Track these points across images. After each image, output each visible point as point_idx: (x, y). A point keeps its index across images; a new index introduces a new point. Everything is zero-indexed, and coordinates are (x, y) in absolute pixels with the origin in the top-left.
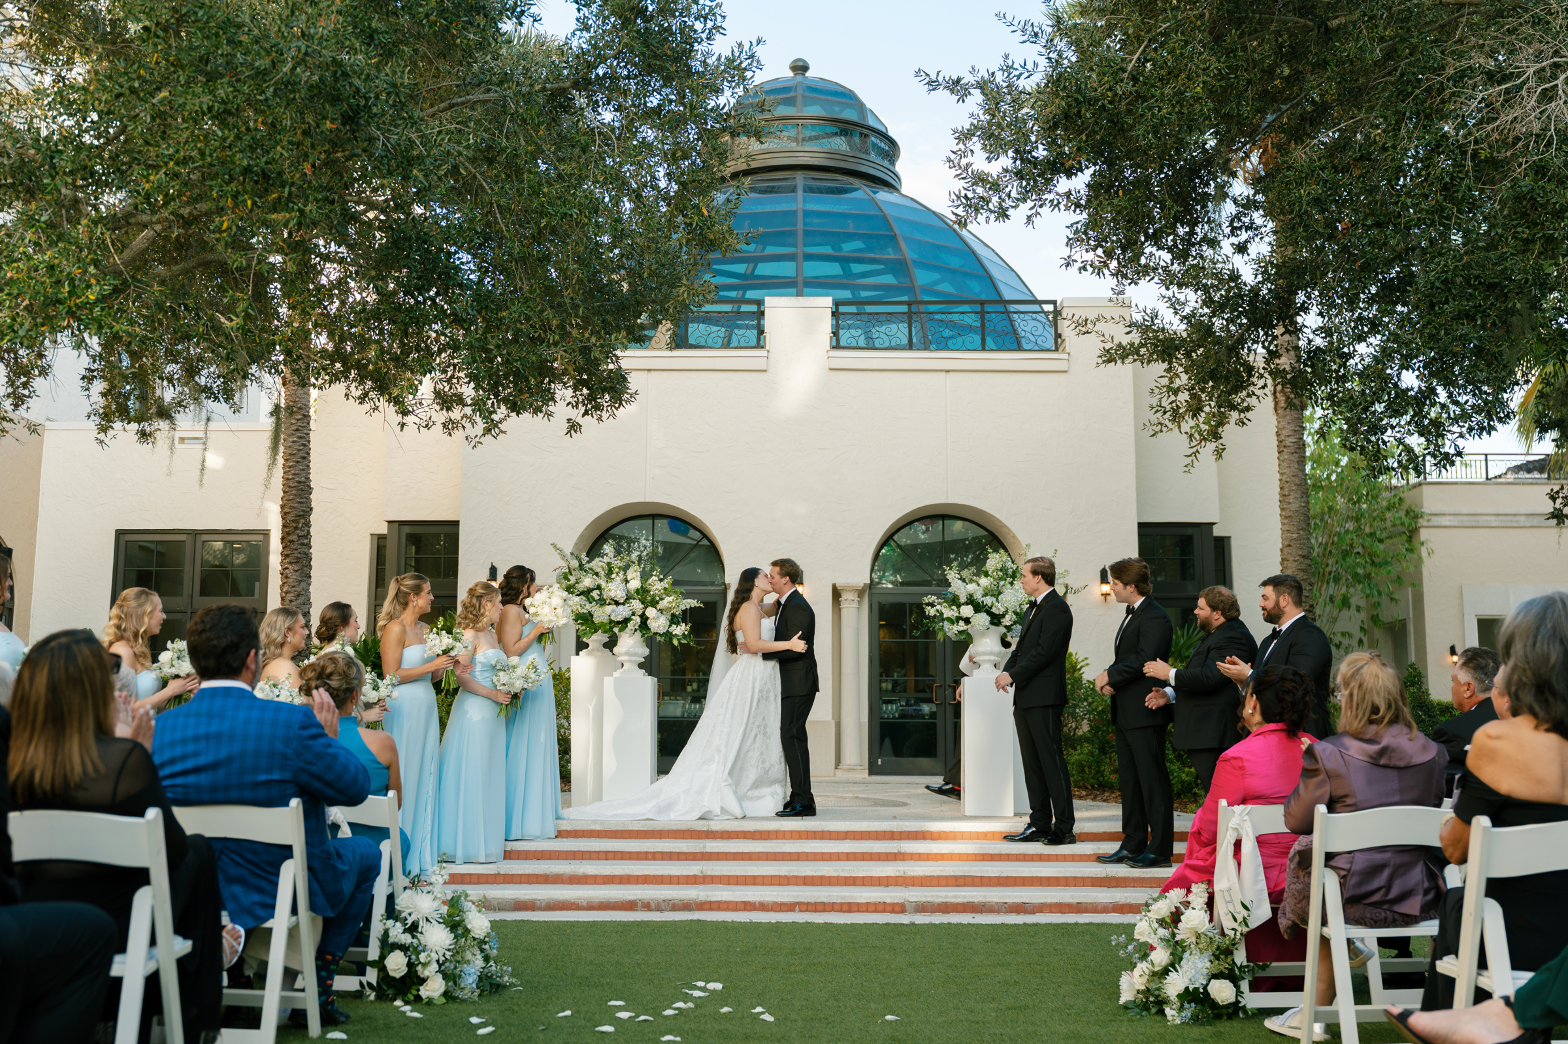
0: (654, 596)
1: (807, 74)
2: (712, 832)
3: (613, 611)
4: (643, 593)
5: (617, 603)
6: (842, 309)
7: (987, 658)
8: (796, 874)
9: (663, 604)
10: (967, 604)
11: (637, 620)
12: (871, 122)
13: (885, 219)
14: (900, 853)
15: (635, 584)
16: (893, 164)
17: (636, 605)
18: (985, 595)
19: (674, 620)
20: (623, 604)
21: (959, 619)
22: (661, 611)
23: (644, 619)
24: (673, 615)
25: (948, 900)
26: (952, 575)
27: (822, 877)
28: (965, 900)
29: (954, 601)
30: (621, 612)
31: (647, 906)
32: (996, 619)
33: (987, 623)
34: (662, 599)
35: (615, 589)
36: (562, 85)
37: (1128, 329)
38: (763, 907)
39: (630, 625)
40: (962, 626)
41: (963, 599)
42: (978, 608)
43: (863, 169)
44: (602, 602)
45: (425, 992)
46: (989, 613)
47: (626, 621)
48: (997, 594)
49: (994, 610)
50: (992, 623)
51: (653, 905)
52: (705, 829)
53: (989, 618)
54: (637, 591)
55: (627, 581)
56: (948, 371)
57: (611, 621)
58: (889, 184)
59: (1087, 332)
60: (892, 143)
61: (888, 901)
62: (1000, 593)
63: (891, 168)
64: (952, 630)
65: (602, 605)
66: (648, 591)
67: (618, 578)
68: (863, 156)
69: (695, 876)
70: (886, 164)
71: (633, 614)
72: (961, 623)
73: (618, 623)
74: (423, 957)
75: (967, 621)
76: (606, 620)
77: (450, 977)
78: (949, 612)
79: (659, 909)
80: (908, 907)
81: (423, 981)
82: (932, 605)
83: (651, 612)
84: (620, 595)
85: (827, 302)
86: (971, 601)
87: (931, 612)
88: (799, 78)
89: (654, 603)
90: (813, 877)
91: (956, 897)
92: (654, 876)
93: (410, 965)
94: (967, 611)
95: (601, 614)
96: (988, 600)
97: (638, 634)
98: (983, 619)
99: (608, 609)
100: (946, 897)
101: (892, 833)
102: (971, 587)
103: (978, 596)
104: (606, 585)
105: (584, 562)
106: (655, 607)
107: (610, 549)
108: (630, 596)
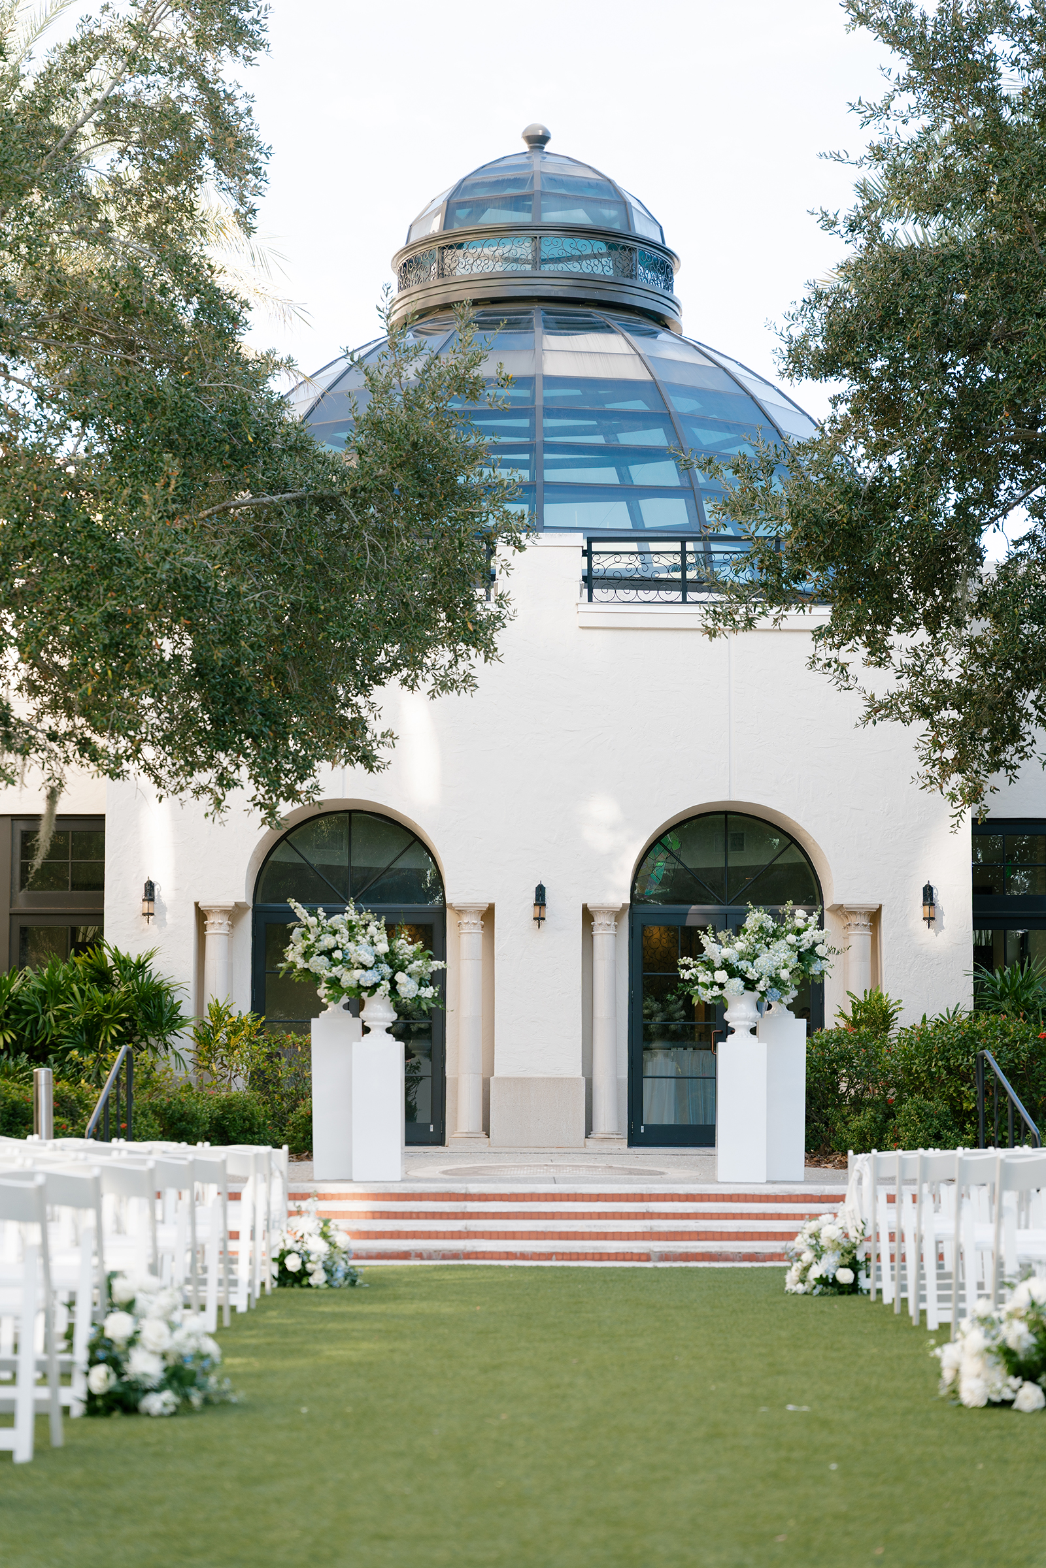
0: (403, 961)
1: (548, 147)
2: (470, 1195)
3: (362, 976)
4: (393, 960)
5: (365, 967)
6: (596, 547)
7: (742, 1023)
8: (552, 1230)
9: (413, 967)
10: (721, 968)
11: (386, 985)
12: (642, 228)
14: (648, 1213)
15: (383, 948)
16: (669, 287)
17: (386, 970)
18: (741, 959)
19: (421, 983)
20: (371, 968)
21: (713, 984)
22: (410, 975)
23: (393, 983)
24: (421, 979)
25: (689, 1250)
26: (706, 940)
27: (575, 1233)
28: (704, 1250)
29: (710, 966)
30: (369, 978)
32: (750, 985)
33: (741, 988)
34: (411, 962)
35: (362, 952)
38: (523, 1256)
39: (380, 991)
40: (716, 991)
41: (717, 964)
42: (733, 972)
44: (346, 963)
45: (312, 1280)
46: (744, 978)
47: (376, 986)
48: (753, 957)
49: (748, 976)
50: (746, 988)
52: (463, 1191)
53: (743, 983)
54: (386, 955)
55: (373, 944)
57: (359, 986)
61: (635, 1251)
62: (757, 956)
63: (667, 293)
64: (706, 995)
65: (349, 969)
66: (397, 955)
67: (363, 940)
68: (627, 281)
69: (460, 1232)
70: (660, 287)
71: (383, 979)
72: (716, 988)
73: (367, 988)
74: (313, 1258)
75: (721, 986)
76: (354, 985)
77: (329, 1272)
78: (704, 978)
80: (653, 1257)
81: (310, 1275)
82: (687, 967)
83: (400, 977)
84: (369, 960)
85: (578, 539)
86: (727, 966)
87: (686, 975)
88: (536, 158)
89: (402, 968)
90: (567, 1232)
91: (696, 1247)
92: (422, 1232)
93: (303, 1263)
94: (721, 976)
95: (349, 978)
96: (743, 965)
97: (388, 999)
98: (738, 983)
99: (358, 973)
100: (687, 1247)
101: (642, 1195)
102: (726, 952)
103: (733, 960)
104: (351, 946)
105: (321, 918)
106: (404, 972)
107: (351, 908)
108: (378, 960)
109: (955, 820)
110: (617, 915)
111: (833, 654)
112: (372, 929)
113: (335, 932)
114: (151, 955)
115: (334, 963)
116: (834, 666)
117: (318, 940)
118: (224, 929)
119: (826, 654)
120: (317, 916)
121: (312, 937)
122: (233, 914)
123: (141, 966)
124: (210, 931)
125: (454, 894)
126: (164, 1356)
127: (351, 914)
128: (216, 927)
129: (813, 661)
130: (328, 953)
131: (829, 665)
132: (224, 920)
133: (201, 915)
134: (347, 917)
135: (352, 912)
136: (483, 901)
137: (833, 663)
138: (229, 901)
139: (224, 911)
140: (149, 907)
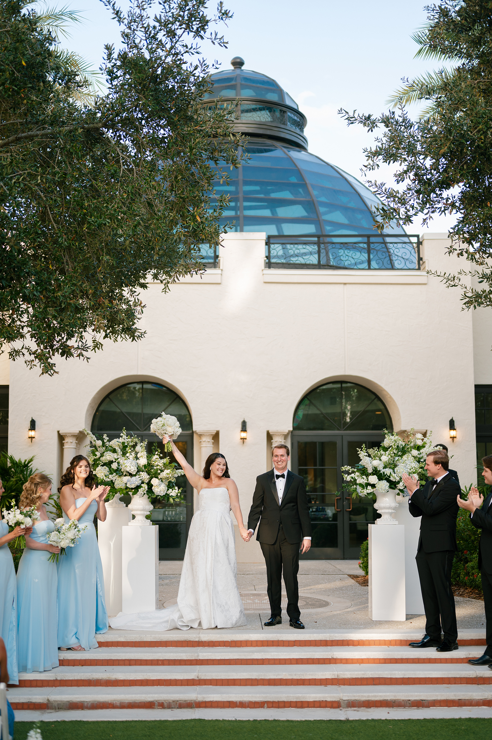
0: (156, 470)
1: (243, 68)
2: (202, 642)
3: (128, 481)
4: (149, 468)
5: (131, 475)
6: (272, 240)
7: (387, 511)
8: (263, 678)
9: (163, 475)
10: (374, 474)
11: (145, 486)
12: (288, 102)
13: (298, 173)
14: (333, 659)
15: (143, 461)
16: (302, 131)
17: (145, 476)
18: (385, 467)
19: (170, 486)
20: (135, 475)
21: (368, 484)
22: (161, 480)
23: (150, 486)
24: (170, 482)
25: (370, 699)
26: (362, 454)
27: (281, 680)
28: (382, 699)
29: (364, 472)
30: (133, 482)
31: (162, 705)
32: (393, 485)
33: (387, 488)
34: (162, 471)
35: (129, 464)
36: (96, 125)
37: (481, 279)
38: (242, 705)
39: (141, 491)
40: (370, 490)
41: (370, 471)
42: (381, 477)
43: (283, 135)
44: (118, 472)
46: (388, 480)
47: (138, 488)
48: (393, 465)
49: (392, 479)
50: (390, 487)
51: (165, 704)
52: (197, 640)
53: (388, 484)
54: (145, 466)
55: (137, 458)
56: (345, 284)
57: (127, 488)
58: (300, 146)
59: (454, 286)
60: (302, 116)
61: (329, 699)
62: (396, 466)
63: (301, 134)
64: (364, 492)
65: (120, 476)
66: (153, 466)
67: (131, 456)
68: (283, 126)
69: (193, 680)
70: (298, 131)
71: (143, 483)
72: (369, 487)
73: (132, 489)
75: (373, 486)
76: (123, 487)
78: (361, 480)
79: (170, 707)
80: (342, 704)
82: (349, 474)
83: (155, 481)
84: (133, 470)
85: (263, 236)
86: (376, 472)
87: (348, 478)
88: (238, 71)
89: (156, 475)
90: (275, 680)
91: (375, 696)
92: (165, 680)
94: (373, 479)
95: (120, 482)
96: (388, 471)
97: (146, 496)
98: (384, 485)
99: (125, 479)
100: (368, 696)
101: (326, 641)
102: (376, 463)
103: (380, 468)
104: (122, 460)
105: (105, 441)
106: (157, 478)
107: (124, 434)
108: (140, 470)
110: (285, 436)
112: (138, 448)
113: (114, 451)
114: (31, 460)
115: (111, 472)
116: (465, 255)
117: (102, 455)
118: (74, 445)
120: (102, 440)
121: (98, 454)
122: (79, 436)
123: (26, 466)
124: (66, 446)
125: (197, 426)
127: (124, 438)
128: (70, 444)
129: (451, 250)
130: (109, 464)
131: (461, 254)
132: (74, 441)
133: (61, 438)
134: (121, 440)
135: (124, 437)
136: (213, 429)
137: (464, 253)
138: (76, 430)
139: (74, 436)
140: (32, 433)
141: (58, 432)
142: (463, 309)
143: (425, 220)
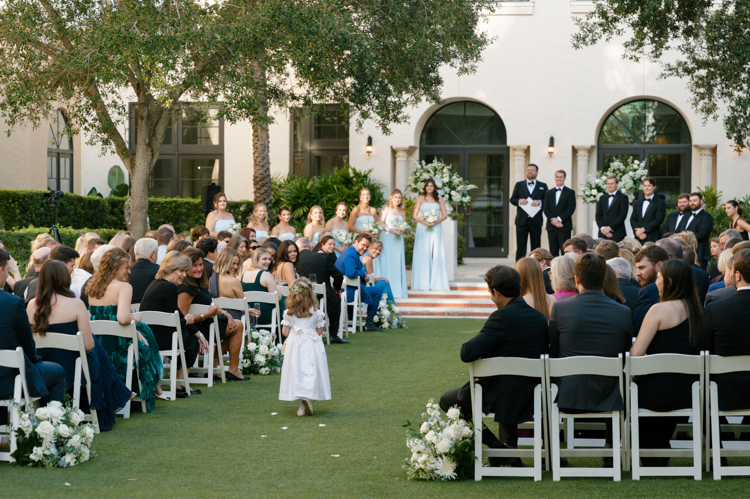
0: (455, 185)
2: (477, 288)
4: (450, 184)
9: (459, 188)
10: (595, 188)
11: (447, 196)
15: (446, 180)
17: (447, 189)
19: (464, 195)
20: (441, 189)
21: (591, 195)
22: (458, 192)
23: (450, 196)
24: (463, 193)
29: (590, 187)
31: (449, 314)
34: (458, 186)
41: (594, 186)
42: (600, 190)
45: (383, 326)
51: (451, 314)
52: (474, 287)
54: (447, 183)
55: (442, 177)
64: (588, 200)
66: (452, 183)
67: (439, 176)
69: (468, 304)
71: (446, 193)
72: (592, 197)
74: (383, 317)
75: (594, 196)
77: (390, 322)
78: (587, 193)
79: (453, 315)
81: (382, 323)
83: (453, 193)
86: (597, 187)
89: (454, 189)
93: (380, 319)
94: (594, 192)
103: (600, 185)
105: (423, 165)
106: (455, 190)
107: (435, 161)
108: (444, 185)
109: (704, 120)
110: (590, 151)
111: (634, 53)
112: (445, 170)
113: (429, 172)
114: (370, 171)
116: (634, 58)
117: (421, 175)
118: (404, 159)
119: (630, 53)
121: (418, 174)
122: (410, 151)
123: (365, 176)
124: (398, 159)
125: (510, 142)
126: (267, 356)
128: (401, 158)
129: (624, 56)
131: (631, 58)
132: (404, 154)
133: (394, 152)
134: (433, 165)
135: (436, 163)
136: (525, 144)
138: (406, 145)
139: (404, 150)
140: (369, 148)
141: (391, 147)
142: (657, 79)
143: (607, 40)
